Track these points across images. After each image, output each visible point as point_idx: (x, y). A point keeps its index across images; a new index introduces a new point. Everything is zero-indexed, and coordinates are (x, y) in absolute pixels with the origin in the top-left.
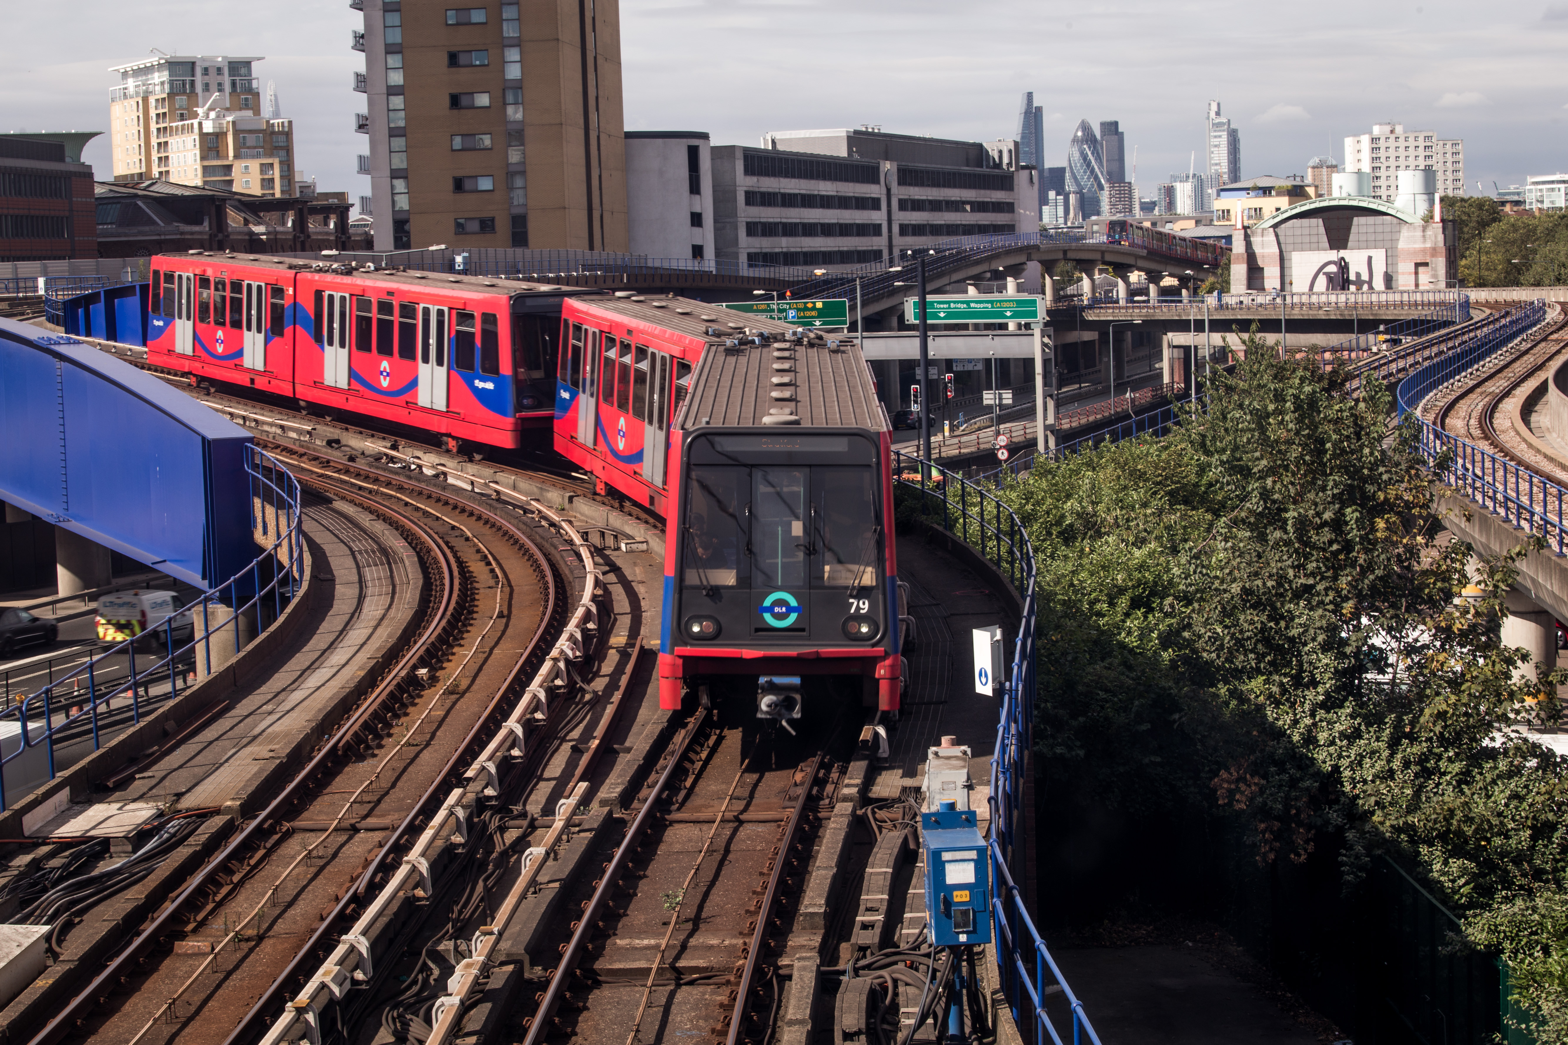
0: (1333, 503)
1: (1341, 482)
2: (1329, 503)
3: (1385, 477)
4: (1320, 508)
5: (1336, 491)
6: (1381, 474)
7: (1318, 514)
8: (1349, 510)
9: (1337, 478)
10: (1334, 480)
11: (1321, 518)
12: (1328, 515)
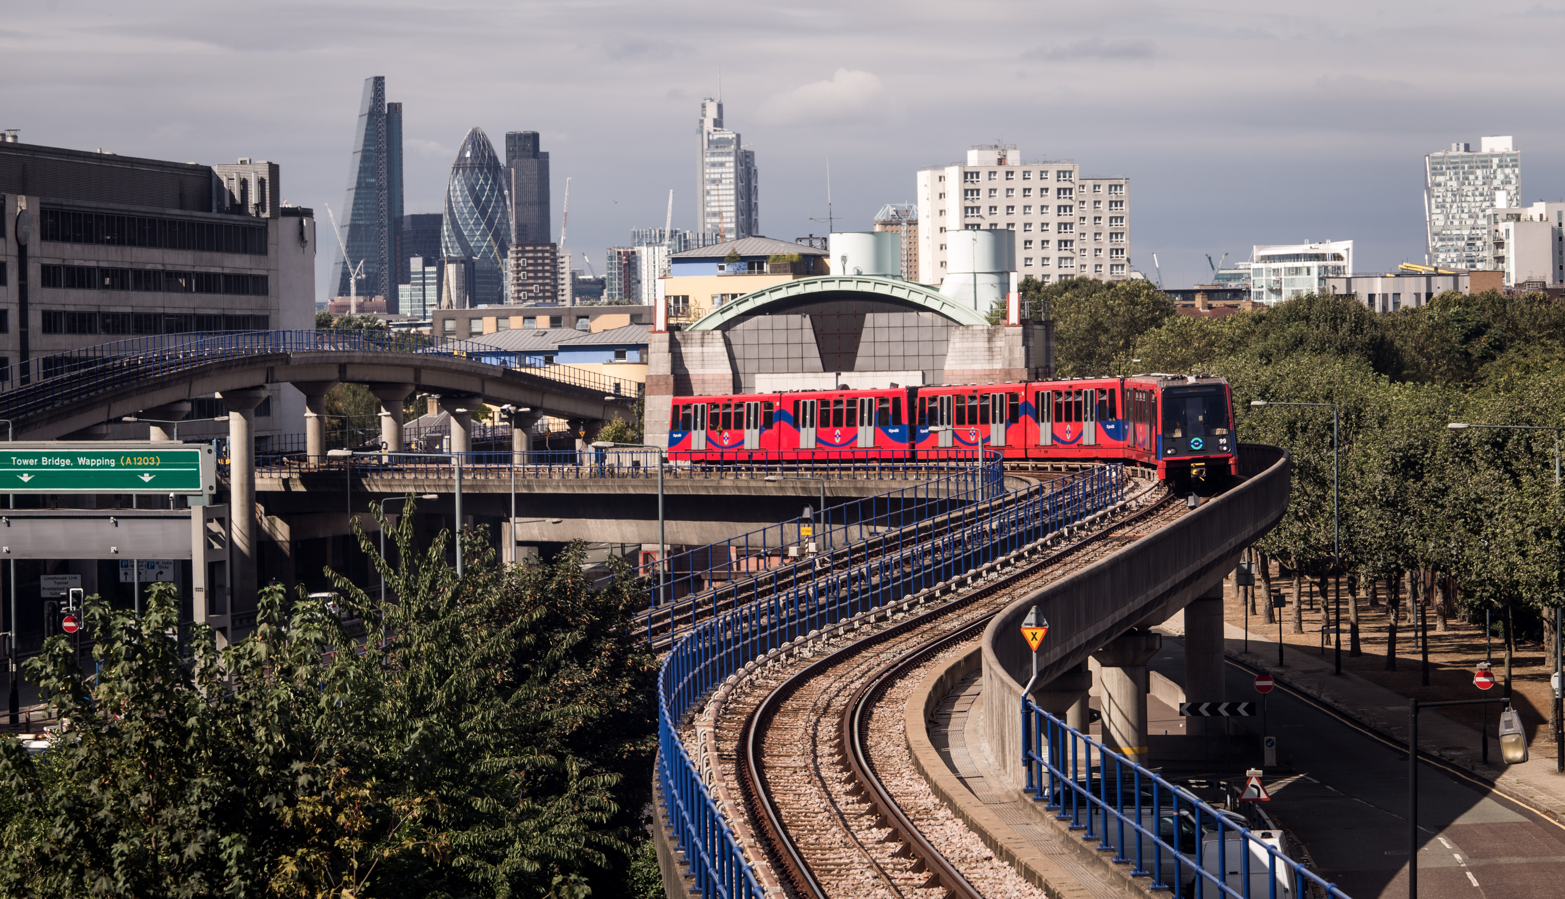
0: (204, 827)
1: (216, 790)
2: (198, 826)
3: (302, 780)
4: (181, 835)
5: (205, 806)
6: (297, 773)
7: (176, 848)
8: (226, 840)
9: (206, 781)
10: (203, 786)
11: (181, 856)
12: (192, 850)
